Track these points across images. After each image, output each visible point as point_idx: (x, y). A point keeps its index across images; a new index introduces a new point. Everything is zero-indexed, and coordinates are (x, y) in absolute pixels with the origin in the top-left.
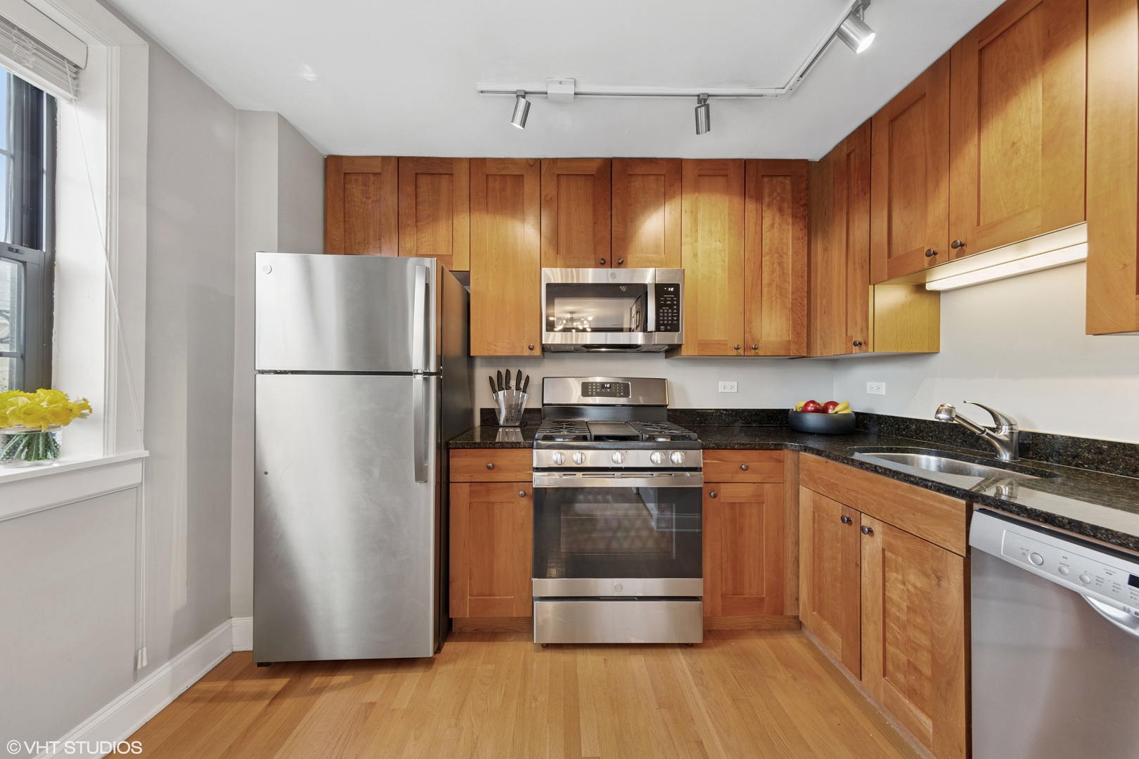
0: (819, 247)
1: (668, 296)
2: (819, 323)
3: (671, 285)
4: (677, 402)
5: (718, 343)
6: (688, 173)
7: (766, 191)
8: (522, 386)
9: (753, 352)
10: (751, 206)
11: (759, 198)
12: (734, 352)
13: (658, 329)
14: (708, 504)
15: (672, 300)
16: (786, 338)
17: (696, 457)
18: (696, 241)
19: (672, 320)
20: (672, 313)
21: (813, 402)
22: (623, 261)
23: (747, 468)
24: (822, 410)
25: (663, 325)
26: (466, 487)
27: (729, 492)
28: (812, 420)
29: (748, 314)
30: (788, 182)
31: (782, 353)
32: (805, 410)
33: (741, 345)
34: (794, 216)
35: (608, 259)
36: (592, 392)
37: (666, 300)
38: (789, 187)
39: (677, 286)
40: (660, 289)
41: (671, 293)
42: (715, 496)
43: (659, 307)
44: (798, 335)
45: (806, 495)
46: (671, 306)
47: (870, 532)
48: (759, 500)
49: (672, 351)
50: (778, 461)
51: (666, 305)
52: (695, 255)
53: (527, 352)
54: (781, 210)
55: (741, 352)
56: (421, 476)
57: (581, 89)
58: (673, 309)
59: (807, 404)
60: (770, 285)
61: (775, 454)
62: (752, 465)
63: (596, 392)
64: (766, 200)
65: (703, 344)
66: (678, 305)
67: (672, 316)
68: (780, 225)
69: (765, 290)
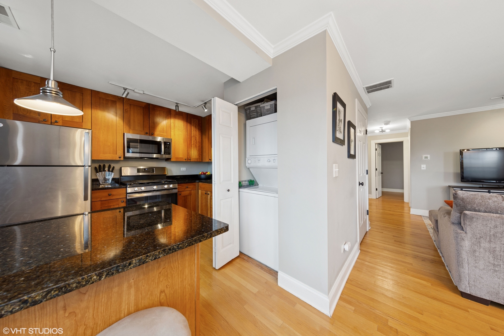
0: (204, 137)
1: (168, 145)
2: (204, 154)
3: (168, 142)
4: (169, 174)
5: (181, 158)
6: (173, 113)
7: (192, 122)
8: (111, 170)
9: (189, 161)
10: (189, 125)
11: (190, 123)
12: (185, 160)
13: (164, 154)
14: (179, 197)
15: (169, 146)
16: (197, 157)
17: (176, 185)
18: (175, 131)
19: (169, 152)
20: (169, 150)
21: (203, 172)
22: (153, 134)
23: (188, 187)
24: (204, 174)
25: (166, 153)
26: (99, 203)
27: (184, 193)
28: (203, 176)
29: (188, 151)
30: (197, 121)
31: (196, 161)
32: (201, 174)
33: (187, 159)
34: (199, 129)
35: (148, 132)
36: (141, 171)
37: (167, 146)
38: (197, 122)
39: (170, 143)
40: (165, 143)
41: (168, 144)
42: (180, 195)
43: (165, 148)
44: (200, 157)
45: (200, 191)
46: (168, 148)
47: (209, 194)
48: (190, 194)
49: (168, 160)
50: (195, 185)
51: (167, 147)
52: (175, 135)
53: (119, 159)
54: (196, 127)
55: (187, 160)
56: (86, 199)
57: (145, 93)
58: (169, 149)
59: (202, 173)
60: (193, 144)
61: (194, 183)
62: (189, 186)
63: (143, 171)
64: (192, 124)
65: (177, 158)
66: (170, 148)
67: (169, 151)
68: (196, 130)
69: (192, 145)
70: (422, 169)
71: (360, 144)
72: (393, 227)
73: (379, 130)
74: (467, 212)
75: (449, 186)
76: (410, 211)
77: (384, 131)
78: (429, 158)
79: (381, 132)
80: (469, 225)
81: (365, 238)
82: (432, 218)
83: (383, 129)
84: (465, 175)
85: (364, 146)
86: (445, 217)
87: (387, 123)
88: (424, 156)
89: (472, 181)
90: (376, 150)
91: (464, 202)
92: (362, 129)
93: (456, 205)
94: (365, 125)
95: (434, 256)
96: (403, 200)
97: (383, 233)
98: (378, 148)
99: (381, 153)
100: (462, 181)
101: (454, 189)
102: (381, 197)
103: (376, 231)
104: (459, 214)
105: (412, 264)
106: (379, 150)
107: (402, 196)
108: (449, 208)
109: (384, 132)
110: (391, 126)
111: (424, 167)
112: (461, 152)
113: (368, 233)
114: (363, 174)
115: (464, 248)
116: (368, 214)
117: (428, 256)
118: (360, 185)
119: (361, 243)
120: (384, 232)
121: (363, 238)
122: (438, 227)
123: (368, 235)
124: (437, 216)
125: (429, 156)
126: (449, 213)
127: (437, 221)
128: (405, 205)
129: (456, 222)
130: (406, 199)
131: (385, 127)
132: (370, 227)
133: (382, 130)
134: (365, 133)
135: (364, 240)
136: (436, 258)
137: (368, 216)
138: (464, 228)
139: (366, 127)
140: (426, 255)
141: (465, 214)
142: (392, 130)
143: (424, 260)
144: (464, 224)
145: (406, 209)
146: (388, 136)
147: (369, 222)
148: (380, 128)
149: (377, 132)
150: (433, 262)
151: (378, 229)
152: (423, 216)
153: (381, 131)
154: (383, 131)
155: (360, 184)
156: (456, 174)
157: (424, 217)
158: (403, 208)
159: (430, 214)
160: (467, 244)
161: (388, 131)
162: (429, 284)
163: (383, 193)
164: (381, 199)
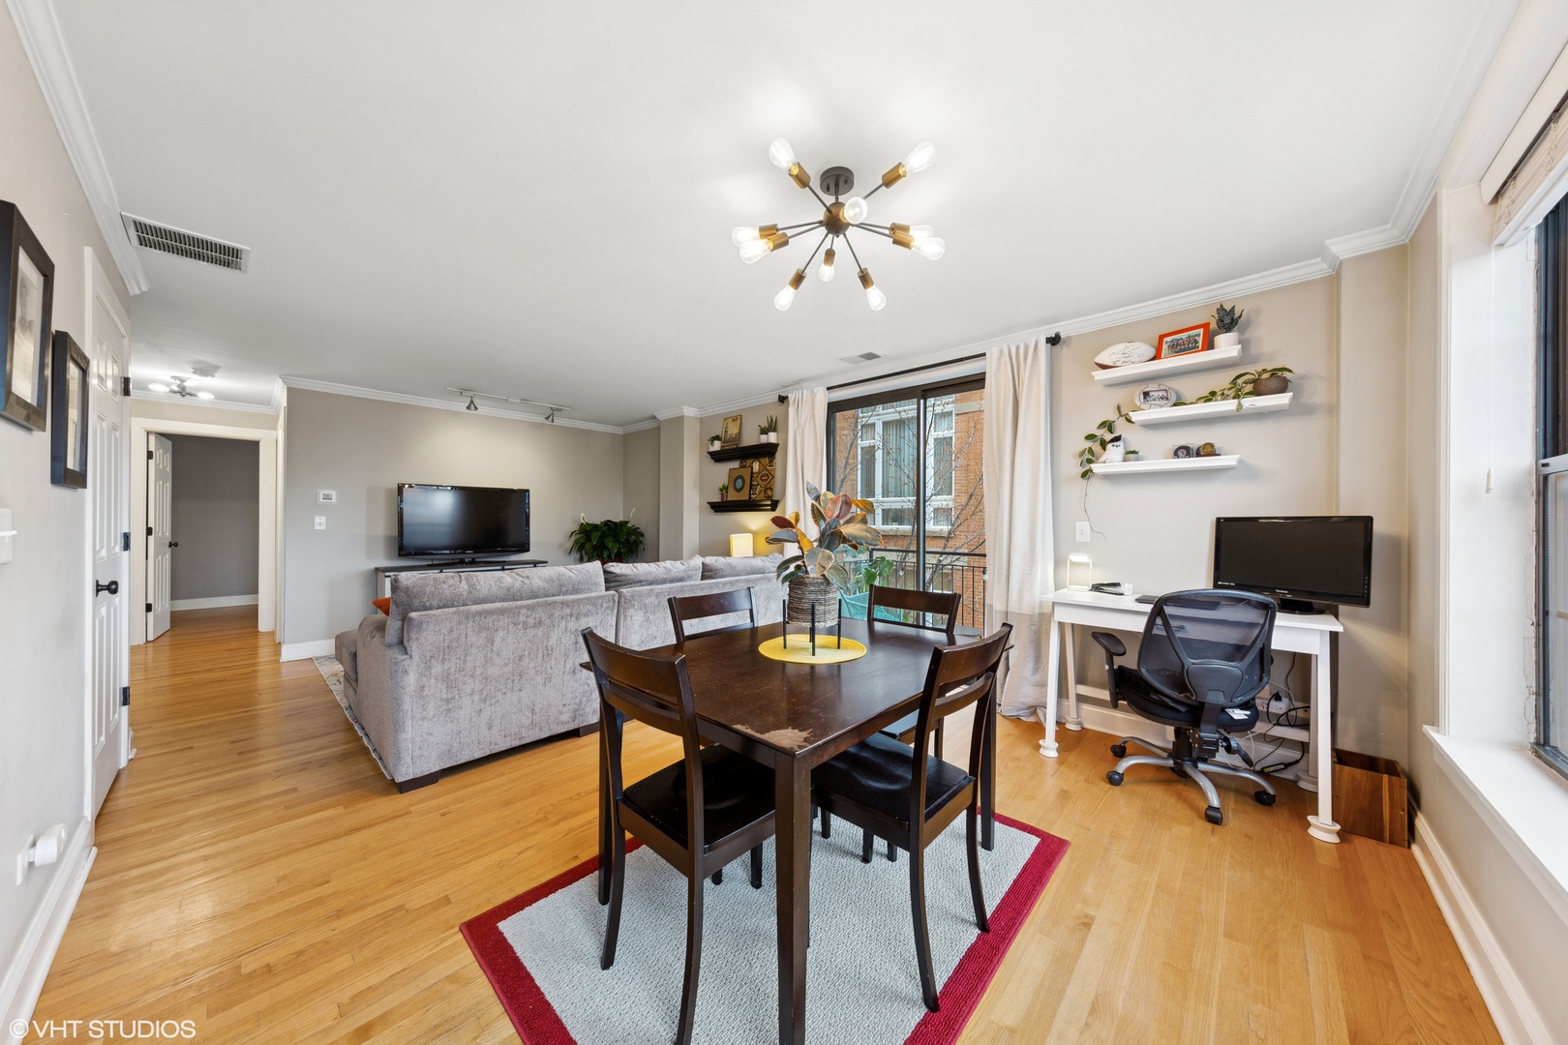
70: (317, 528)
71: (102, 429)
72: (227, 718)
73: (168, 385)
74: (413, 615)
75: (377, 570)
76: (278, 653)
77: (191, 395)
78: (334, 500)
79: (178, 395)
80: (417, 639)
81: (112, 796)
82: (344, 650)
83: (186, 384)
84: (406, 541)
85: (116, 438)
86: (373, 637)
87: (205, 370)
88: (322, 492)
89: (416, 554)
90: (150, 455)
91: (408, 596)
92: (110, 372)
93: (396, 604)
94: (120, 359)
95: (347, 743)
96: (257, 626)
97: (192, 747)
98: (157, 448)
99: (169, 469)
100: (400, 555)
101: (387, 574)
102: (168, 634)
103: (163, 754)
104: (400, 623)
105: (295, 790)
106: (164, 459)
107: (251, 613)
108: (381, 615)
109: (188, 397)
110: (221, 382)
111: (320, 522)
112: (400, 489)
113: (124, 776)
114: (110, 549)
115: (408, 689)
116: (126, 702)
117: (333, 750)
118: (98, 591)
119: (100, 818)
120: (194, 745)
121: (106, 801)
122: (356, 669)
123: (122, 783)
124: (355, 642)
125: (333, 493)
126: (381, 628)
127: (355, 654)
128: (262, 642)
129: (396, 641)
130: (264, 624)
131: (193, 381)
132: (135, 750)
133: (184, 388)
134: (120, 387)
135: (109, 804)
136: (350, 745)
137: (125, 709)
138: (408, 649)
139: (124, 367)
140: (328, 751)
141: (411, 619)
142: (221, 396)
143: (323, 763)
144: (409, 641)
145: (264, 654)
146: (204, 413)
147: (131, 732)
148: (175, 378)
149: (160, 389)
150: (344, 757)
151: (171, 742)
152: (317, 659)
153: (176, 389)
154: (183, 392)
155: (99, 588)
156: (389, 539)
157: (320, 660)
158: (254, 650)
159: (338, 644)
160: (411, 680)
161: (204, 396)
162: (340, 809)
163: (177, 619)
164: (166, 640)
